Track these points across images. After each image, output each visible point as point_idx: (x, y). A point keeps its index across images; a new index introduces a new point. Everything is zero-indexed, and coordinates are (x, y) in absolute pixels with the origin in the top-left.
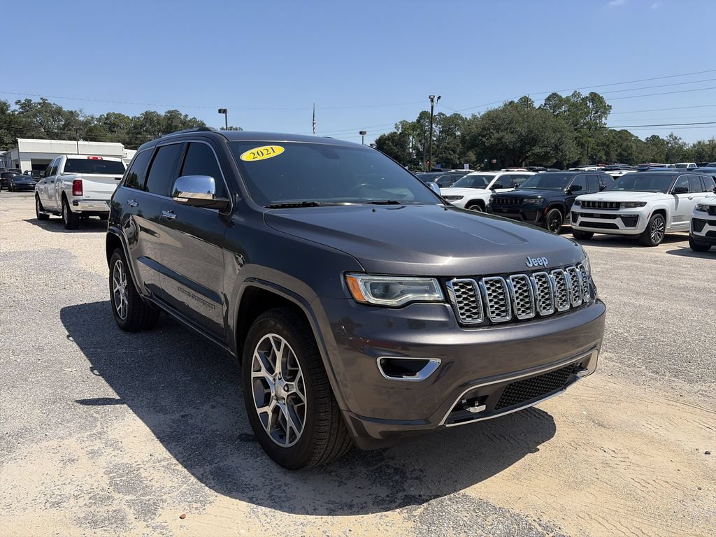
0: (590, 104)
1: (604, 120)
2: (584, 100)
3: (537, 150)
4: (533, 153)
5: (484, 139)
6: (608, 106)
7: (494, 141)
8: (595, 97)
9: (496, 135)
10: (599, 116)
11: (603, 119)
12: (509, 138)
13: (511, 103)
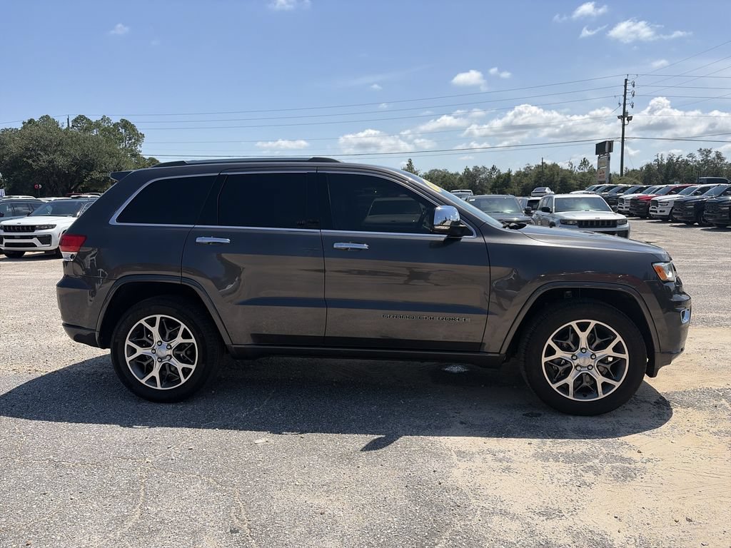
0: (122, 131)
1: (139, 148)
2: (116, 125)
3: (96, 175)
4: (92, 179)
5: (30, 161)
6: (141, 134)
7: (44, 165)
8: (126, 124)
9: (46, 157)
10: (134, 143)
11: (138, 146)
12: (61, 161)
13: (31, 121)
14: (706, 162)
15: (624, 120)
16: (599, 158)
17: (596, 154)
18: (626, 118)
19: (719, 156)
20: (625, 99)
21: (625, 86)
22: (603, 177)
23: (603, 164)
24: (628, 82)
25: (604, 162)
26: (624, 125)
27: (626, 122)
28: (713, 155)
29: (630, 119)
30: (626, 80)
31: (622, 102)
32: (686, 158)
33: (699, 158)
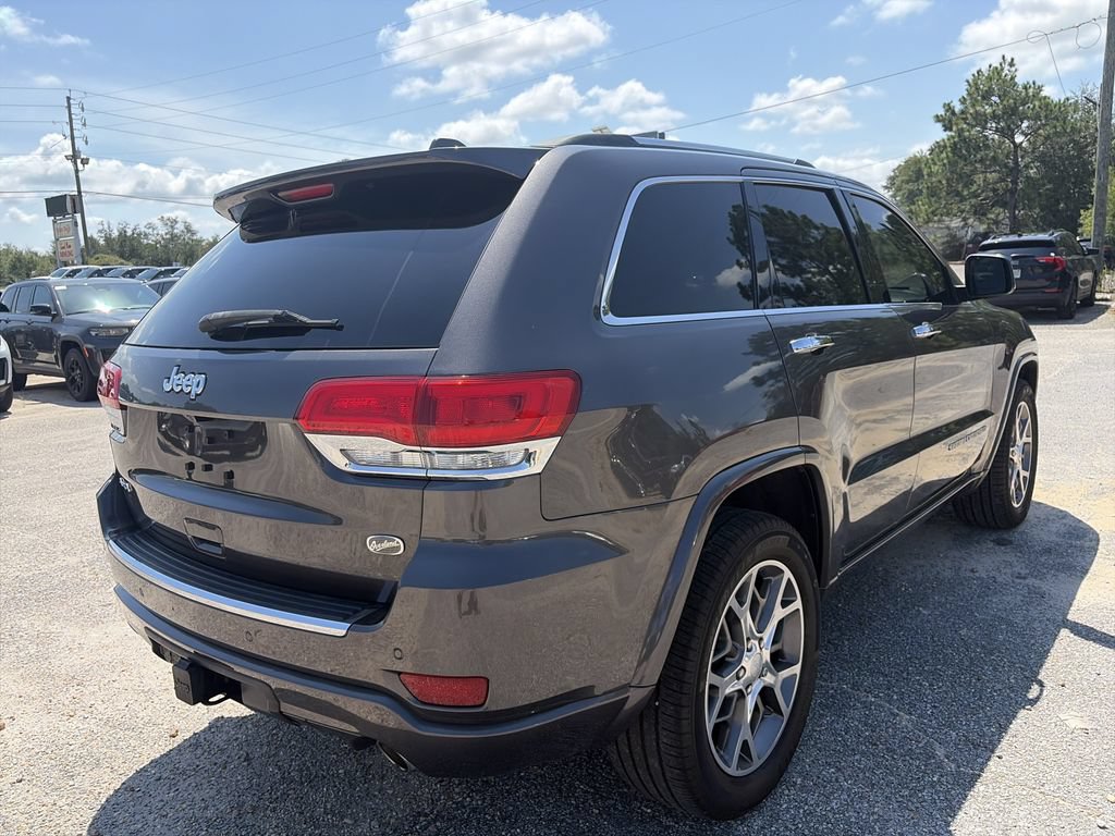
14: (174, 237)
15: (75, 163)
16: (54, 222)
17: (49, 215)
18: (79, 161)
19: (188, 229)
20: (72, 129)
21: (69, 107)
22: (70, 254)
23: (64, 233)
24: (71, 101)
25: (67, 230)
26: (77, 171)
27: (80, 166)
28: (180, 227)
29: (85, 162)
30: (69, 99)
31: (68, 133)
32: (143, 229)
33: (162, 231)
